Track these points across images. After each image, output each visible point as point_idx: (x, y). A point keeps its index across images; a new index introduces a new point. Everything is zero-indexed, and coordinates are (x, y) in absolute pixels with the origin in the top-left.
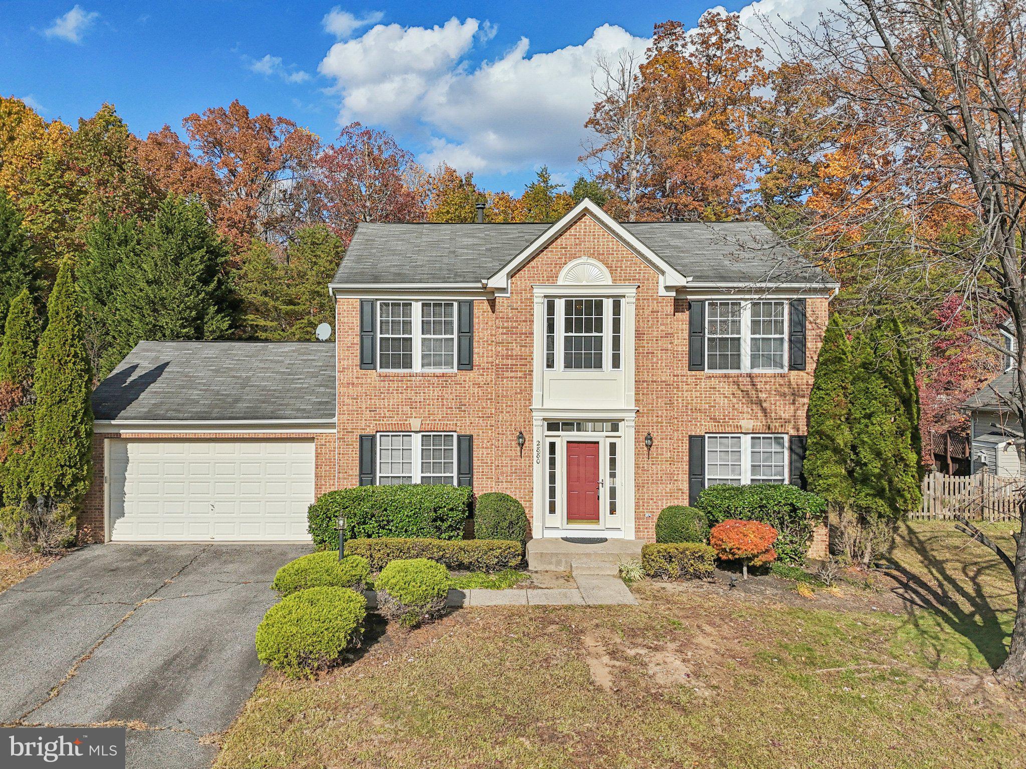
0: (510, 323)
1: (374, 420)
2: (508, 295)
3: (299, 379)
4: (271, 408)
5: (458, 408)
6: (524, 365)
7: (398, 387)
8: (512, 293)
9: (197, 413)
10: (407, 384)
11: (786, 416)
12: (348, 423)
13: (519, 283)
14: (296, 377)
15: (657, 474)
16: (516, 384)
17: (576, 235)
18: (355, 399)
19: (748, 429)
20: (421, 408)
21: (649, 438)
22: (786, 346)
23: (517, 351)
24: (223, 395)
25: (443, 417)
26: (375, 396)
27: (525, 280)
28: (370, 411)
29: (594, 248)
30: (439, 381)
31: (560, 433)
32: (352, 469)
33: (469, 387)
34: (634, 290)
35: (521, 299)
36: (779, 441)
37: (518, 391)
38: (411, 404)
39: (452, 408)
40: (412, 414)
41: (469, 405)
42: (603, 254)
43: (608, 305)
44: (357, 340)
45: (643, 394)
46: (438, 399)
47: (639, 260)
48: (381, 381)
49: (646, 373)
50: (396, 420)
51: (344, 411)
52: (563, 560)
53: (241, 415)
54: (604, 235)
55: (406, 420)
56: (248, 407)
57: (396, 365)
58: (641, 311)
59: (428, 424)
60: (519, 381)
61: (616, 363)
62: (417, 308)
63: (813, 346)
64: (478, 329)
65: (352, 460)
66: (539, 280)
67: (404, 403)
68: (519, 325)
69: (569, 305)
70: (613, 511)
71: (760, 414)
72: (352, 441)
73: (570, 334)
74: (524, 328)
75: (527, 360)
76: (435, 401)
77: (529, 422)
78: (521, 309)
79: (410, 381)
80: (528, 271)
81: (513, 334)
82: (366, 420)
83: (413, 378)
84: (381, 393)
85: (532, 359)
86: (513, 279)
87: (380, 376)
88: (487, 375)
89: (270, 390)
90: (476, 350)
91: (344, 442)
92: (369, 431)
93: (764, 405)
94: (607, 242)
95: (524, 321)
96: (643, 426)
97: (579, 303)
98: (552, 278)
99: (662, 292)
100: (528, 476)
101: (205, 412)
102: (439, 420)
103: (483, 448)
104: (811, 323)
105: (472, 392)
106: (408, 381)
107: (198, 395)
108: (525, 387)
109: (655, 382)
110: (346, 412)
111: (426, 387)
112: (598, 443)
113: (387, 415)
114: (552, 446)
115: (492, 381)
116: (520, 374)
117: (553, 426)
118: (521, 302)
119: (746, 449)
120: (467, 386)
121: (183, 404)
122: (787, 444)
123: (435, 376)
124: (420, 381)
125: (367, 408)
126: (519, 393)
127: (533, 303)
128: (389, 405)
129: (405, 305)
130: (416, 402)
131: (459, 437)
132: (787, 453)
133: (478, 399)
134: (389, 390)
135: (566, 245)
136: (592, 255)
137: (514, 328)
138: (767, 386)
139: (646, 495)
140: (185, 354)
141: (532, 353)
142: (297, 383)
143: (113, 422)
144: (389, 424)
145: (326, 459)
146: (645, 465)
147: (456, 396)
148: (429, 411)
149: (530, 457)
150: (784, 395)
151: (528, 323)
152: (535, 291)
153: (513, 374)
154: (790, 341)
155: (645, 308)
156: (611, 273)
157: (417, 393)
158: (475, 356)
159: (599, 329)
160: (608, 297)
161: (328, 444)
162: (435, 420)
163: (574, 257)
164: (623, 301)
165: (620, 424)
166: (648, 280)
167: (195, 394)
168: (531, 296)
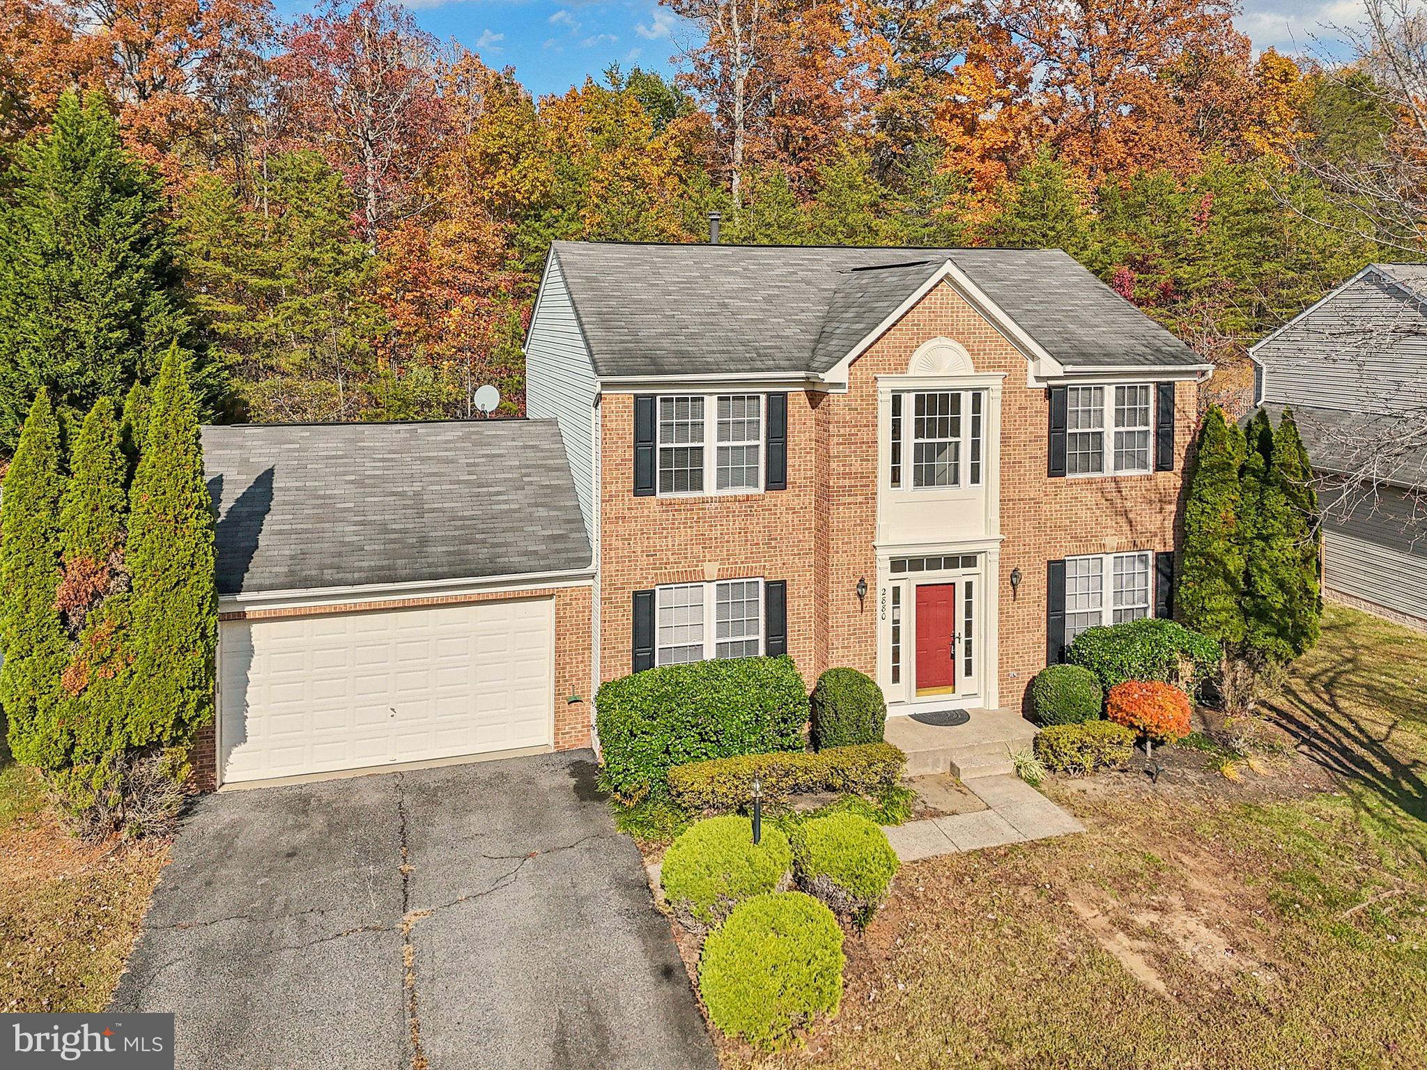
0: (848, 429)
1: (653, 569)
2: (846, 391)
3: (499, 493)
4: (484, 553)
5: (767, 544)
6: (865, 486)
7: (686, 519)
8: (850, 388)
9: (371, 569)
10: (698, 514)
11: (1152, 528)
12: (617, 575)
13: (859, 373)
14: (491, 489)
15: (1023, 620)
16: (856, 512)
17: (930, 308)
18: (626, 539)
19: (1113, 548)
20: (717, 547)
21: (1015, 574)
22: (1152, 440)
23: (857, 467)
24: (395, 531)
25: (746, 558)
26: (654, 534)
27: (867, 370)
28: (647, 556)
29: (952, 325)
30: (741, 507)
31: (907, 574)
32: (623, 643)
33: (781, 513)
34: (1000, 381)
35: (862, 396)
36: (1143, 559)
37: (858, 522)
38: (704, 541)
39: (758, 544)
40: (705, 556)
41: (781, 539)
42: (963, 333)
43: (966, 400)
44: (630, 454)
45: (1008, 517)
46: (740, 533)
47: (1004, 341)
48: (663, 511)
49: (1012, 490)
50: (683, 567)
51: (611, 558)
52: (941, 758)
53: (446, 569)
54: (964, 308)
55: (697, 566)
56: (449, 553)
57: (681, 487)
58: (1007, 408)
59: (727, 569)
60: (859, 508)
61: (975, 479)
62: (711, 404)
63: (1182, 440)
64: (793, 432)
65: (623, 629)
66: (884, 369)
67: (694, 542)
68: (859, 431)
69: (919, 399)
70: (968, 672)
71: (1126, 527)
72: (622, 602)
73: (920, 440)
74: (865, 435)
75: (869, 478)
76: (737, 536)
77: (871, 564)
78: (862, 409)
79: (702, 509)
80: (871, 356)
81: (852, 444)
82: (641, 569)
83: (707, 506)
84: (663, 529)
85: (876, 477)
86: (852, 368)
87: (662, 504)
88: (805, 495)
89: (463, 518)
90: (790, 462)
91: (611, 603)
92: (646, 586)
93: (1130, 516)
94: (968, 316)
95: (865, 426)
96: (1008, 558)
97: (932, 397)
98: (902, 365)
99: (1032, 383)
100: (870, 637)
101: (382, 568)
102: (742, 563)
103: (799, 597)
104: (1179, 411)
105: (785, 520)
106: (699, 509)
107: (356, 533)
108: (867, 516)
109: (1023, 500)
110: (613, 560)
111: (724, 517)
112: (954, 584)
113: (672, 560)
114: (896, 590)
115: (810, 503)
116: (860, 499)
117: (897, 565)
118: (862, 400)
119: (1108, 573)
120: (778, 511)
121: (340, 554)
122: (1151, 562)
123: (736, 499)
124: (716, 508)
125: (643, 551)
126: (859, 525)
127: (876, 400)
128: (673, 545)
129: (693, 400)
130: (711, 539)
131: (767, 584)
132: (1151, 573)
133: (793, 530)
134: (674, 524)
135: (919, 321)
136: (950, 335)
137: (853, 435)
138: (1133, 492)
139: (1011, 648)
140: (289, 450)
141: (876, 468)
142: (499, 502)
143: (239, 598)
144: (674, 574)
145: (571, 625)
146: (1010, 610)
147: (764, 527)
148: (728, 550)
149: (873, 611)
150: (1151, 502)
151: (871, 428)
152: (879, 384)
153: (851, 499)
154: (1157, 434)
155: (1012, 403)
156: (973, 359)
157: (711, 526)
158: (789, 470)
159: (956, 433)
160: (967, 390)
161: (574, 603)
162: (736, 563)
163: (929, 337)
164: (984, 394)
165: (978, 556)
166: (1016, 366)
167: (349, 532)
168: (874, 391)
